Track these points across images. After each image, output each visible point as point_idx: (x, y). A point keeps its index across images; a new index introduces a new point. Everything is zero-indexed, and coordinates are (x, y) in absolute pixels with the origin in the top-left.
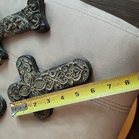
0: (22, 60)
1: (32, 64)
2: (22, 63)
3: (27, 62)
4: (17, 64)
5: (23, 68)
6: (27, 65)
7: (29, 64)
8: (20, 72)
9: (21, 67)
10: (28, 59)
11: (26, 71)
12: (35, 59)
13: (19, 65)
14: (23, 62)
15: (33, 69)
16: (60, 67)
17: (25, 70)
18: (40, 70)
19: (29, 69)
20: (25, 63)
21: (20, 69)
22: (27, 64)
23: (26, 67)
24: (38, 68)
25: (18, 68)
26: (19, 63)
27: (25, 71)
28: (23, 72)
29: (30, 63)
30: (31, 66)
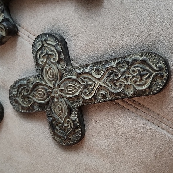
0: (44, 40)
1: (62, 50)
2: (43, 45)
3: (54, 44)
4: (33, 46)
5: (44, 55)
6: (52, 51)
7: (56, 49)
8: (37, 61)
9: (40, 52)
10: (55, 40)
11: (48, 61)
12: (66, 42)
13: (37, 48)
14: (46, 45)
15: (63, 58)
16: (113, 62)
17: (48, 58)
18: (72, 62)
19: (55, 57)
20: (49, 47)
21: (38, 56)
22: (53, 48)
23: (50, 53)
24: (70, 59)
25: (35, 54)
26: (38, 44)
27: (46, 61)
28: (42, 61)
29: (59, 48)
30: (59, 53)
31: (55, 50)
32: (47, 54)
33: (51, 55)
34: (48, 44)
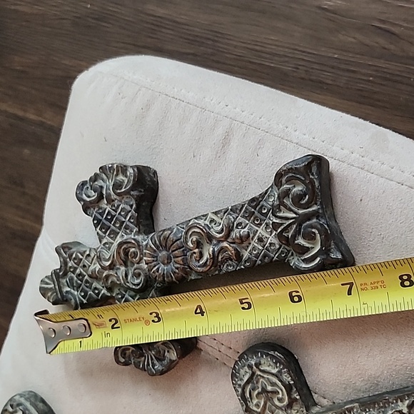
0: (253, 363)
1: (292, 382)
2: (253, 374)
3: (275, 371)
4: (233, 376)
5: (259, 393)
6: (273, 384)
7: (281, 381)
8: (247, 405)
9: (249, 387)
10: (276, 363)
11: (269, 404)
12: (297, 360)
13: (241, 380)
14: (259, 373)
15: (298, 397)
16: (400, 403)
17: (269, 399)
18: (315, 396)
19: (280, 396)
20: (265, 376)
21: (247, 395)
22: (274, 380)
23: (269, 388)
24: (310, 391)
25: (240, 390)
26: (242, 372)
27: (265, 404)
28: (257, 405)
29: (287, 378)
30: (289, 388)
31: (279, 384)
32: (264, 390)
33: (272, 392)
34: (264, 371)
